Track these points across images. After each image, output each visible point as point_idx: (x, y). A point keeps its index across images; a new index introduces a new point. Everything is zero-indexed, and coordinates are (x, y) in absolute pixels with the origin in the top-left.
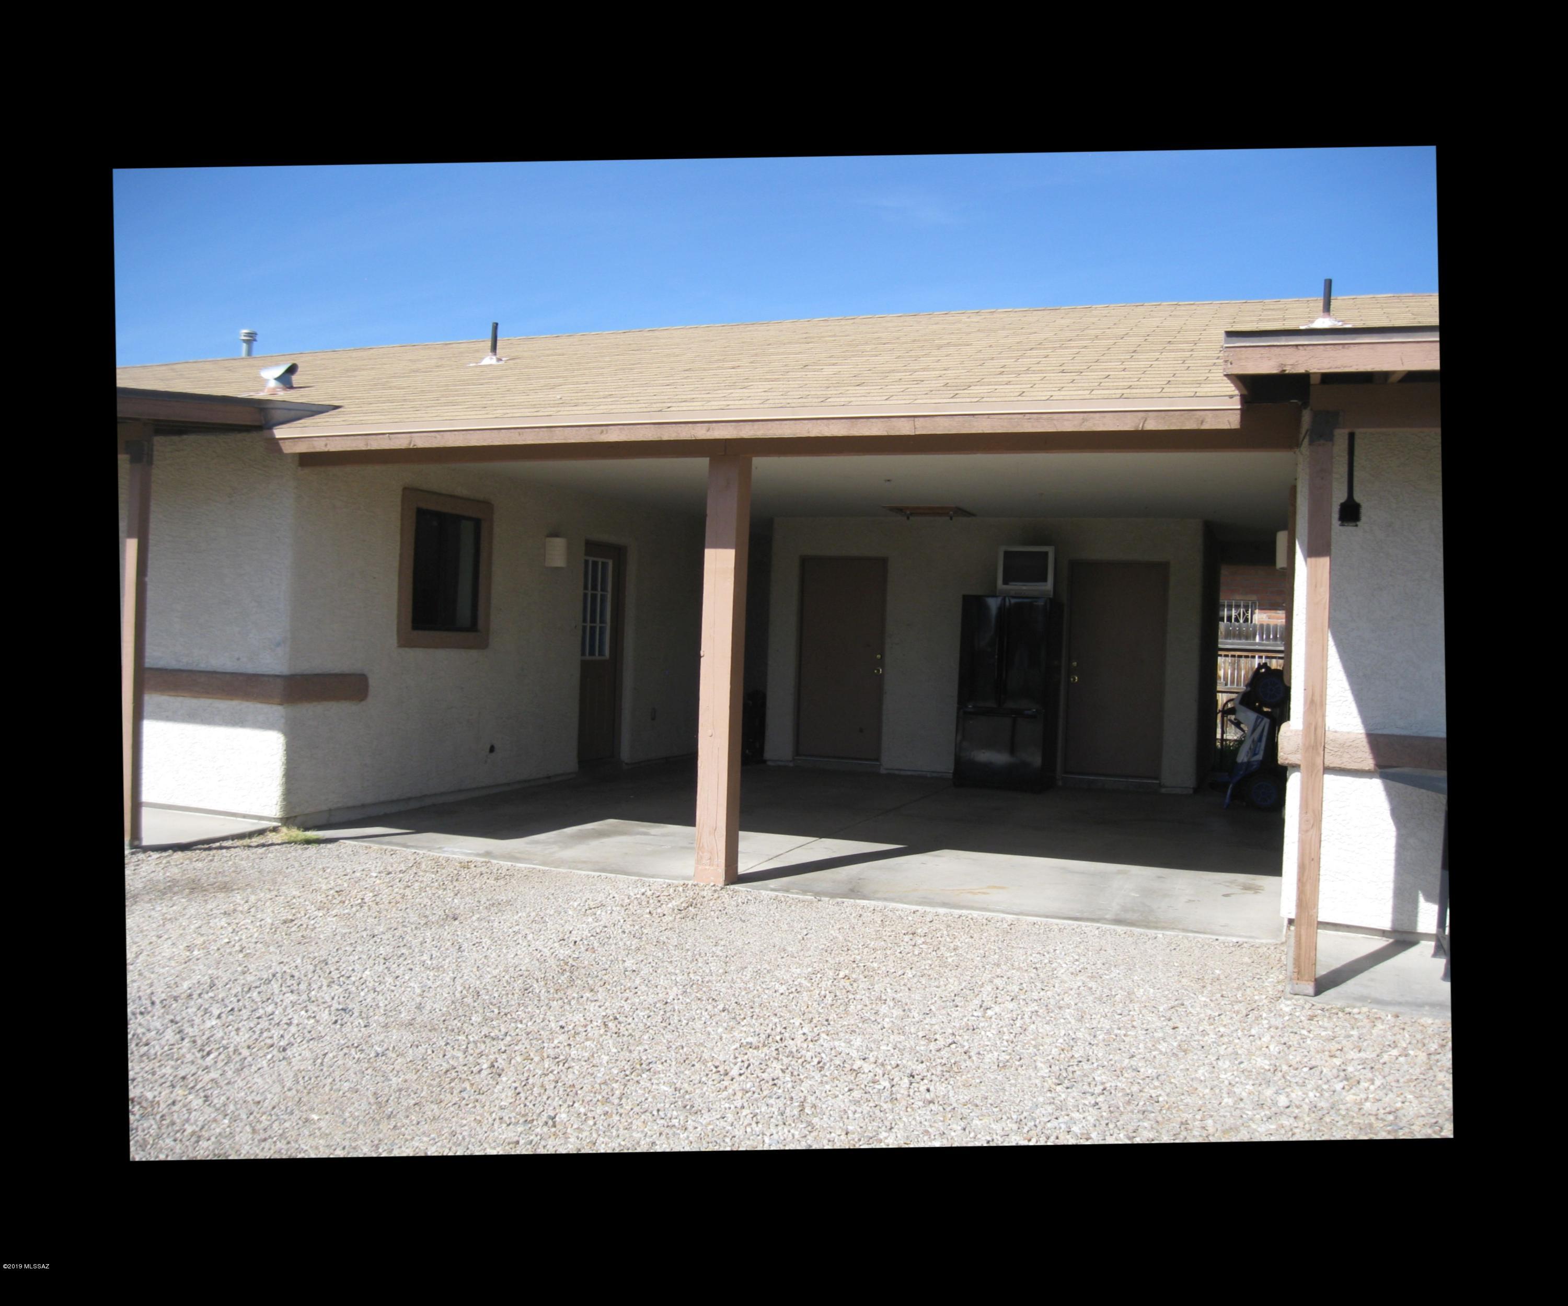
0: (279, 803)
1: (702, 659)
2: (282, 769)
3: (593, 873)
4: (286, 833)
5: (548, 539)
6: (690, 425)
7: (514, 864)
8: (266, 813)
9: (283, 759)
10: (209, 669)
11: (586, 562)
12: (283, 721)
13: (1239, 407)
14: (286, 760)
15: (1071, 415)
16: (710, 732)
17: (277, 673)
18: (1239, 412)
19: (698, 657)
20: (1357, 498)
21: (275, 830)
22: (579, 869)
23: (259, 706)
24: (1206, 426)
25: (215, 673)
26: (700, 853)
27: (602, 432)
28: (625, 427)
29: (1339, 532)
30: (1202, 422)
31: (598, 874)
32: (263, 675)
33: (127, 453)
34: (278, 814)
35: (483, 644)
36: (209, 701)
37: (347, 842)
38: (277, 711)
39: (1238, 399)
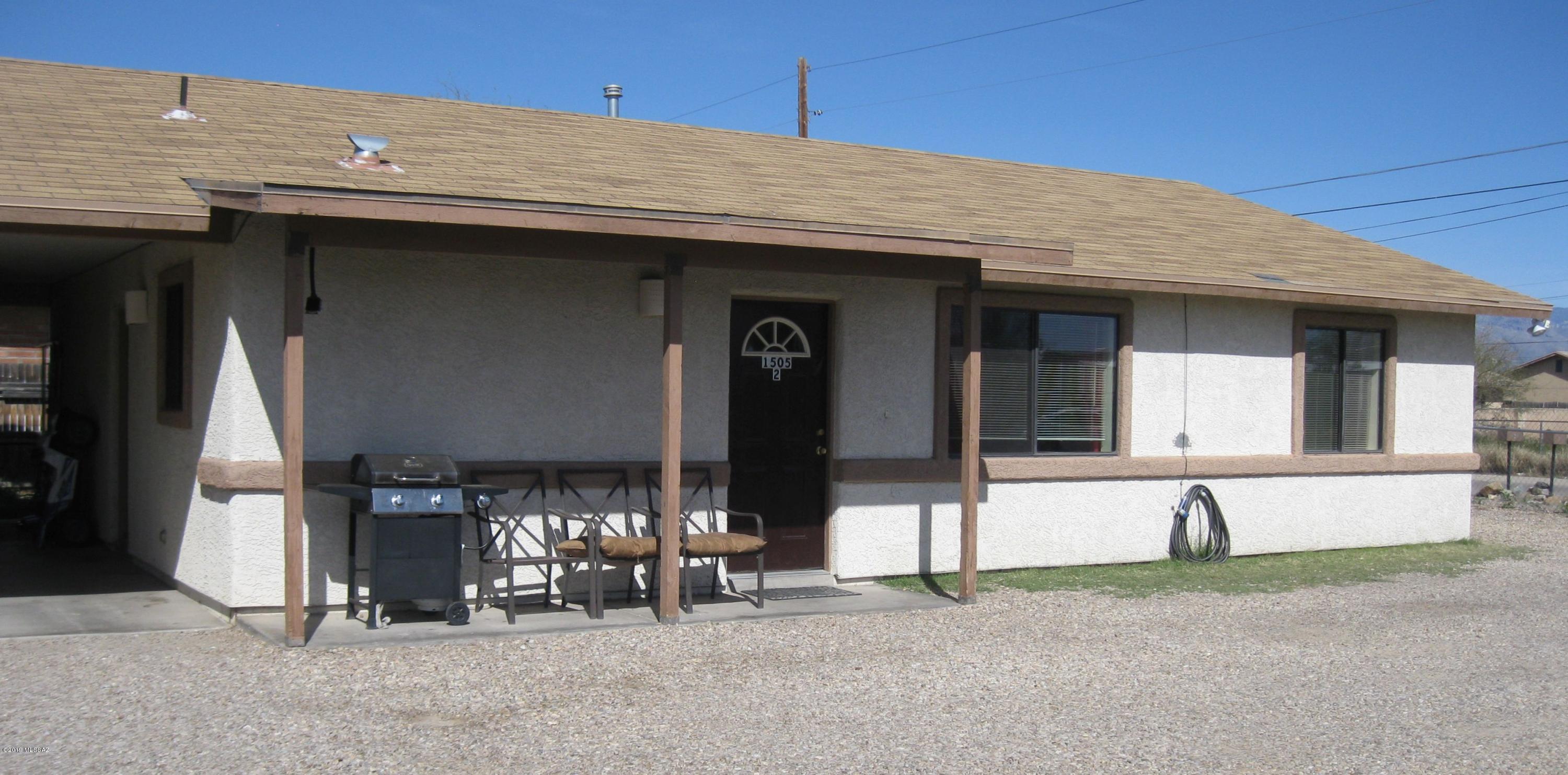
13: (209, 215)
15: (73, 212)
18: (208, 219)
20: (319, 294)
24: (182, 228)
29: (309, 319)
30: (180, 224)
39: (208, 209)
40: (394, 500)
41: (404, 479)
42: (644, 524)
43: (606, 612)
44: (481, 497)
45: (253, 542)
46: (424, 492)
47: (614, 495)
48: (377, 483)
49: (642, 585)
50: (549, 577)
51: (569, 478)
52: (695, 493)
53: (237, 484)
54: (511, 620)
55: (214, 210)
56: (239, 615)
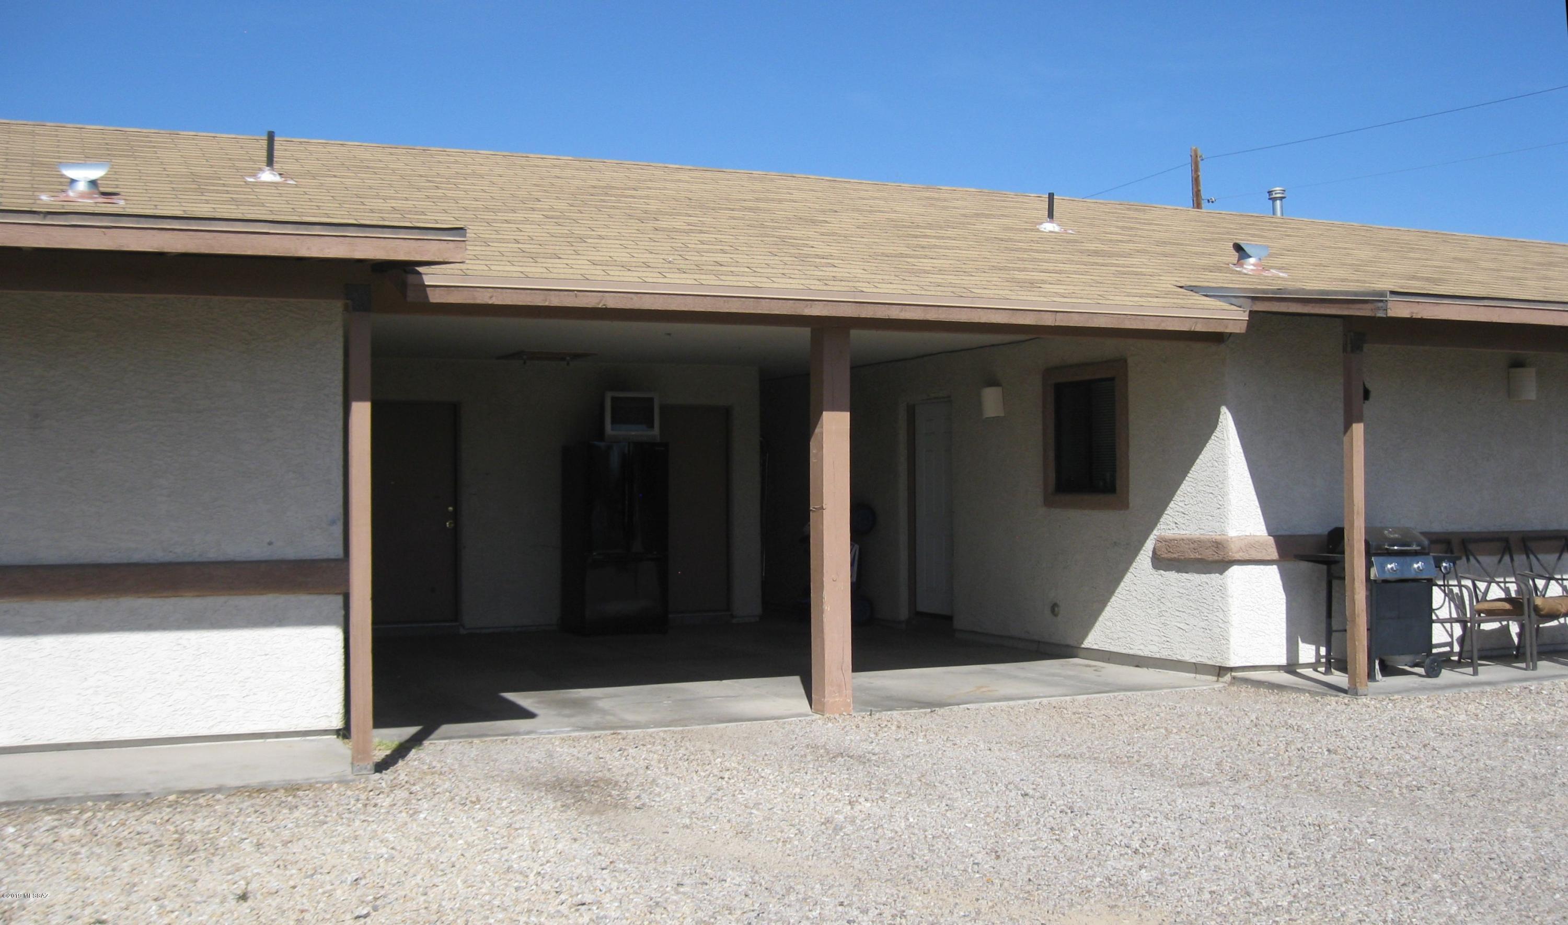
0: (340, 711)
2: (342, 671)
9: (342, 658)
10: (222, 558)
13: (1248, 319)
17: (332, 557)
18: (1247, 322)
23: (305, 598)
25: (232, 563)
36: (223, 599)
38: (334, 602)
39: (1247, 313)
40: (1389, 566)
41: (1396, 548)
42: (1516, 588)
43: (1540, 663)
44: (1444, 564)
45: (1247, 608)
46: (1408, 559)
47: (1503, 562)
48: (1374, 552)
49: (1516, 640)
50: (1451, 636)
51: (1472, 547)
52: (1559, 558)
53: (1238, 556)
54: (1475, 673)
55: (1252, 313)
56: (1233, 674)
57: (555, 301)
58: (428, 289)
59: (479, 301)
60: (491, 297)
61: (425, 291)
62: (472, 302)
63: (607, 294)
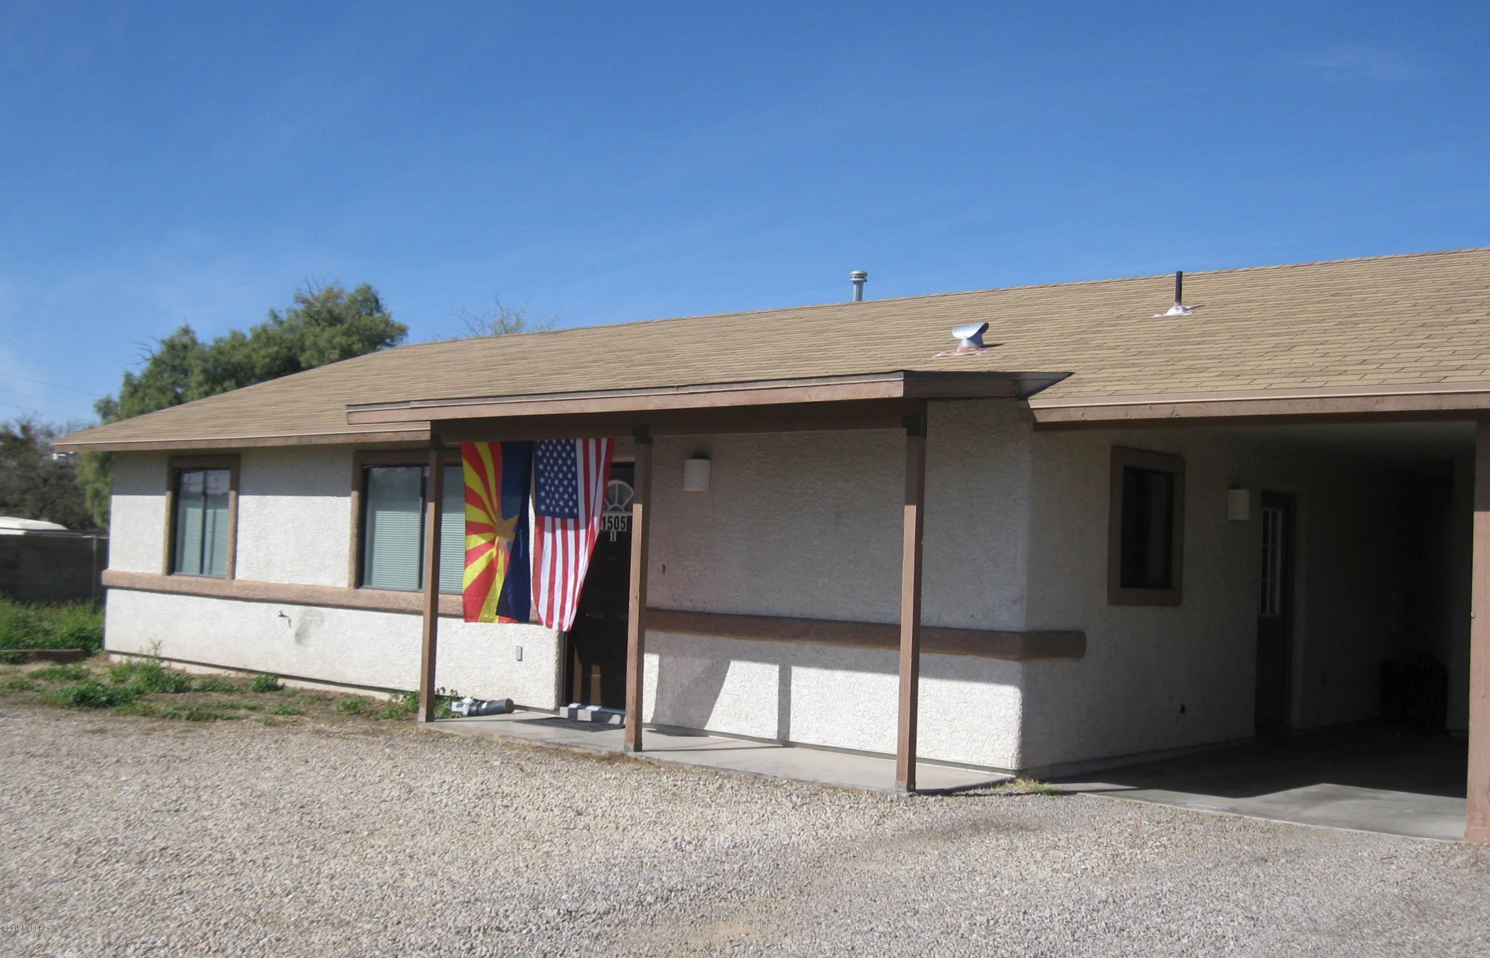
0: (1015, 756)
1: (1473, 621)
2: (1018, 723)
3: (1354, 831)
4: (1022, 785)
5: (1230, 491)
6: (1472, 395)
7: (1268, 820)
8: (1002, 765)
9: (1020, 713)
10: (941, 625)
11: (1266, 515)
12: (1020, 675)
14: (1022, 714)
16: (1482, 693)
17: (1014, 630)
19: (1469, 619)
21: (1012, 781)
22: (1337, 827)
23: (995, 661)
25: (947, 628)
26: (1472, 813)
27: (1377, 402)
28: (1402, 397)
31: (1359, 831)
32: (1000, 632)
33: (904, 427)
34: (1014, 766)
35: (1176, 602)
36: (941, 656)
37: (1088, 795)
38: (1015, 667)
57: (1135, 415)
58: (1034, 411)
59: (1074, 419)
60: (1083, 415)
61: (1033, 413)
62: (1069, 419)
63: (1178, 405)
